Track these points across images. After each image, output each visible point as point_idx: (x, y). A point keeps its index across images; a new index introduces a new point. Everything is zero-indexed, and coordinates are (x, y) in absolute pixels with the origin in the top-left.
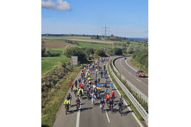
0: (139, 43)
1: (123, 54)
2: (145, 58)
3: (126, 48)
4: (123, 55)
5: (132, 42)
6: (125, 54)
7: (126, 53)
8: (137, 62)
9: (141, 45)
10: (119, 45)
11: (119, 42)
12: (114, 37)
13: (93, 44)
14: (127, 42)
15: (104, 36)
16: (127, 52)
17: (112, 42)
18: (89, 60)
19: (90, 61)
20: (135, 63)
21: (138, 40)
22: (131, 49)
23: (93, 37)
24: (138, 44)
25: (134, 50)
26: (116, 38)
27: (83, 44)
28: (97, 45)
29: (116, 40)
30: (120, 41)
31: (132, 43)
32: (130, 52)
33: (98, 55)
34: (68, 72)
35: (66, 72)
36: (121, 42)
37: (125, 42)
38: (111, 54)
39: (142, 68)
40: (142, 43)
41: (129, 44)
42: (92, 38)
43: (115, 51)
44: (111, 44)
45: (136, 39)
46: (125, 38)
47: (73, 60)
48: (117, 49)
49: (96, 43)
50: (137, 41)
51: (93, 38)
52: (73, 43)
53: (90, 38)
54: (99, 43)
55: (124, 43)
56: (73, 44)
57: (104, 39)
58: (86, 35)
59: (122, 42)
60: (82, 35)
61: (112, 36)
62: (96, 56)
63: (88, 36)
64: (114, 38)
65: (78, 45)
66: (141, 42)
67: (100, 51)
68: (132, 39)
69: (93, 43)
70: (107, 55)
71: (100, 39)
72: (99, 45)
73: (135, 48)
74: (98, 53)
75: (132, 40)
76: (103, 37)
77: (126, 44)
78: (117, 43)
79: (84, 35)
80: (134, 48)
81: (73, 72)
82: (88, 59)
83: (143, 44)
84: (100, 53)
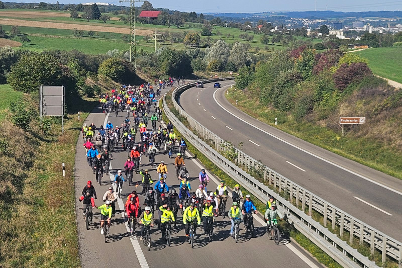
0: (244, 33)
1: (195, 73)
2: (292, 85)
3: (201, 50)
4: (195, 77)
5: (220, 29)
6: (201, 74)
7: (202, 68)
8: (258, 103)
9: (251, 38)
10: (174, 40)
11: (173, 30)
12: (155, 10)
13: (80, 39)
14: (201, 30)
15: (128, 9)
16: (205, 65)
17: (148, 31)
18: (88, 97)
19: (93, 100)
20: (252, 105)
21: (238, 19)
22: (223, 54)
23: (76, 10)
24: (243, 37)
25: (230, 58)
26: (163, 14)
27: (43, 39)
28: (97, 39)
29: (164, 23)
30: (179, 24)
31: (219, 34)
32: (219, 65)
33: (113, 79)
34: (38, 144)
35: (34, 142)
36: (181, 31)
37: (195, 31)
38: (155, 73)
39: (285, 122)
40: (256, 31)
41: (211, 34)
42: (75, 16)
43: (166, 61)
44: (147, 38)
45: (231, 19)
46: (193, 15)
47: (47, 101)
48: (174, 55)
49: (91, 34)
50: (236, 26)
51: (80, 14)
52: (8, 33)
53: (68, 14)
54: (105, 35)
55: (193, 32)
56: (7, 37)
57: (117, 19)
58: (52, 5)
59: (186, 30)
60: (36, 4)
61: (147, 7)
62: (107, 81)
63: (58, 7)
64: (155, 14)
65: (26, 42)
66: (249, 29)
67: (117, 63)
68: (218, 18)
69: (81, 34)
70: (142, 76)
71: (105, 20)
72: (104, 42)
73: (236, 52)
74: (113, 70)
75: (218, 20)
76: (115, 10)
77: (200, 35)
78: (167, 32)
79: (43, 6)
80: (231, 51)
81: (54, 145)
82: (84, 95)
83: (259, 37)
84: (117, 71)
